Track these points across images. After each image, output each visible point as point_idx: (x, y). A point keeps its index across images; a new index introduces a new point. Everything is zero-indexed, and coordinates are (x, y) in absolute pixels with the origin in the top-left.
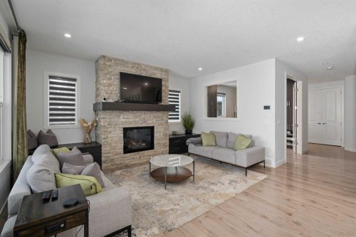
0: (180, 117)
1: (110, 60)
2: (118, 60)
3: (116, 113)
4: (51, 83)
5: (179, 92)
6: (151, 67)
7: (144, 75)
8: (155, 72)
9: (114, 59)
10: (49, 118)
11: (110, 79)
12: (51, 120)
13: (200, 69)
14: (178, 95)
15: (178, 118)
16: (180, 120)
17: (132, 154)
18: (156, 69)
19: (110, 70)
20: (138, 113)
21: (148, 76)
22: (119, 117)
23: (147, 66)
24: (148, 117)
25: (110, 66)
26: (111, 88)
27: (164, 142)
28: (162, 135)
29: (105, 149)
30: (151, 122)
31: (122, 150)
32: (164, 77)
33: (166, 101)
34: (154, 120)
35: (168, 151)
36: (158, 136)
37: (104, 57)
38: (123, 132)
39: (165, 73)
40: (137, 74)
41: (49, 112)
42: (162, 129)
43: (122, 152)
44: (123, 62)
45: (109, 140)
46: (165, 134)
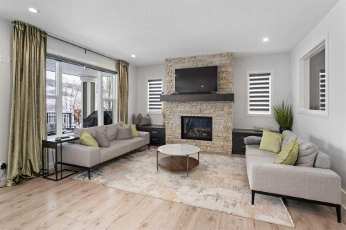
0: (270, 108)
1: (171, 61)
2: (177, 59)
4: (150, 84)
5: (269, 75)
6: (208, 56)
7: (200, 66)
8: (213, 59)
9: (174, 59)
10: (149, 107)
11: (171, 76)
13: (266, 40)
14: (268, 79)
15: (268, 110)
16: (269, 113)
17: (189, 140)
18: (214, 56)
19: (171, 69)
20: (195, 104)
21: (205, 66)
22: (177, 106)
23: (203, 56)
24: (205, 107)
25: (171, 66)
26: (171, 84)
27: (225, 135)
28: (222, 127)
29: (167, 132)
30: (208, 112)
31: (180, 135)
32: (224, 62)
33: (227, 90)
34: (212, 111)
35: (231, 147)
36: (217, 127)
37: (166, 60)
38: (180, 120)
39: (226, 58)
40: (193, 67)
41: (149, 103)
42: (222, 121)
43: (180, 137)
44: (181, 60)
45: (170, 125)
46: (227, 126)
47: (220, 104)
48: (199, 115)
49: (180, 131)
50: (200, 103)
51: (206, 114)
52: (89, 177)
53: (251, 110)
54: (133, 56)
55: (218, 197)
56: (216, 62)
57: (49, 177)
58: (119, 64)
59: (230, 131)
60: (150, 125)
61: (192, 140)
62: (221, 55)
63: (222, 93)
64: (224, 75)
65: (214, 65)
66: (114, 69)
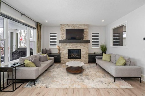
1: (63, 25)
2: (66, 25)
3: (65, 44)
4: (51, 35)
5: (99, 33)
6: (79, 25)
7: (76, 28)
8: (81, 26)
10: (50, 45)
11: (63, 32)
12: (51, 46)
13: (103, 21)
14: (98, 35)
15: (98, 46)
16: (99, 47)
17: (71, 59)
18: (82, 25)
19: (63, 29)
20: (74, 44)
21: (78, 28)
22: (66, 45)
23: (77, 25)
24: (78, 45)
25: (63, 28)
26: (63, 35)
27: (86, 56)
28: (85, 53)
29: (61, 56)
30: (79, 47)
31: (67, 57)
32: (86, 28)
33: (87, 38)
34: (81, 47)
35: (88, 61)
36: (83, 53)
37: (61, 25)
38: (67, 51)
39: (86, 26)
40: (73, 29)
41: (50, 44)
42: (85, 51)
43: (67, 58)
44: (68, 25)
45: (63, 53)
46: (87, 53)
47: (84, 44)
48: (76, 49)
49: (67, 56)
50: (76, 43)
51: (79, 48)
52: (35, 85)
53: (93, 46)
54: (47, 21)
55: (102, 82)
56: (82, 27)
57: (4, 90)
58: (37, 24)
59: (88, 54)
60: (51, 53)
61: (73, 59)
62: (84, 25)
63: (85, 40)
64: (85, 33)
65: (82, 28)
66: (35, 27)
